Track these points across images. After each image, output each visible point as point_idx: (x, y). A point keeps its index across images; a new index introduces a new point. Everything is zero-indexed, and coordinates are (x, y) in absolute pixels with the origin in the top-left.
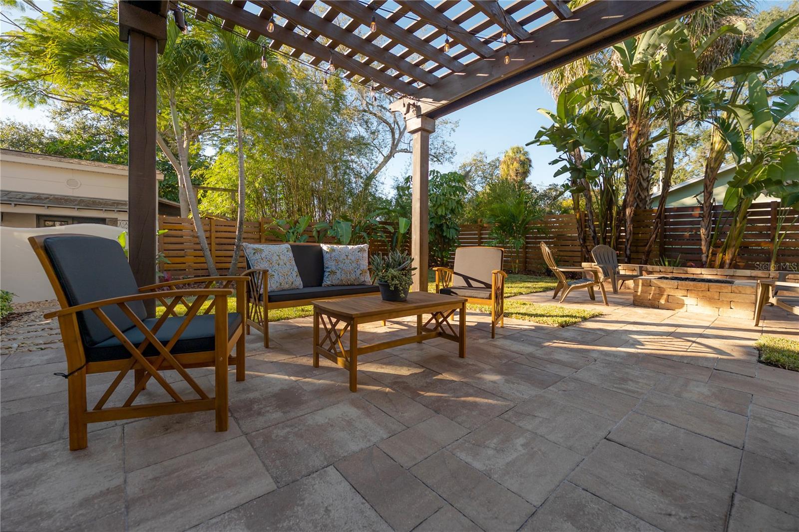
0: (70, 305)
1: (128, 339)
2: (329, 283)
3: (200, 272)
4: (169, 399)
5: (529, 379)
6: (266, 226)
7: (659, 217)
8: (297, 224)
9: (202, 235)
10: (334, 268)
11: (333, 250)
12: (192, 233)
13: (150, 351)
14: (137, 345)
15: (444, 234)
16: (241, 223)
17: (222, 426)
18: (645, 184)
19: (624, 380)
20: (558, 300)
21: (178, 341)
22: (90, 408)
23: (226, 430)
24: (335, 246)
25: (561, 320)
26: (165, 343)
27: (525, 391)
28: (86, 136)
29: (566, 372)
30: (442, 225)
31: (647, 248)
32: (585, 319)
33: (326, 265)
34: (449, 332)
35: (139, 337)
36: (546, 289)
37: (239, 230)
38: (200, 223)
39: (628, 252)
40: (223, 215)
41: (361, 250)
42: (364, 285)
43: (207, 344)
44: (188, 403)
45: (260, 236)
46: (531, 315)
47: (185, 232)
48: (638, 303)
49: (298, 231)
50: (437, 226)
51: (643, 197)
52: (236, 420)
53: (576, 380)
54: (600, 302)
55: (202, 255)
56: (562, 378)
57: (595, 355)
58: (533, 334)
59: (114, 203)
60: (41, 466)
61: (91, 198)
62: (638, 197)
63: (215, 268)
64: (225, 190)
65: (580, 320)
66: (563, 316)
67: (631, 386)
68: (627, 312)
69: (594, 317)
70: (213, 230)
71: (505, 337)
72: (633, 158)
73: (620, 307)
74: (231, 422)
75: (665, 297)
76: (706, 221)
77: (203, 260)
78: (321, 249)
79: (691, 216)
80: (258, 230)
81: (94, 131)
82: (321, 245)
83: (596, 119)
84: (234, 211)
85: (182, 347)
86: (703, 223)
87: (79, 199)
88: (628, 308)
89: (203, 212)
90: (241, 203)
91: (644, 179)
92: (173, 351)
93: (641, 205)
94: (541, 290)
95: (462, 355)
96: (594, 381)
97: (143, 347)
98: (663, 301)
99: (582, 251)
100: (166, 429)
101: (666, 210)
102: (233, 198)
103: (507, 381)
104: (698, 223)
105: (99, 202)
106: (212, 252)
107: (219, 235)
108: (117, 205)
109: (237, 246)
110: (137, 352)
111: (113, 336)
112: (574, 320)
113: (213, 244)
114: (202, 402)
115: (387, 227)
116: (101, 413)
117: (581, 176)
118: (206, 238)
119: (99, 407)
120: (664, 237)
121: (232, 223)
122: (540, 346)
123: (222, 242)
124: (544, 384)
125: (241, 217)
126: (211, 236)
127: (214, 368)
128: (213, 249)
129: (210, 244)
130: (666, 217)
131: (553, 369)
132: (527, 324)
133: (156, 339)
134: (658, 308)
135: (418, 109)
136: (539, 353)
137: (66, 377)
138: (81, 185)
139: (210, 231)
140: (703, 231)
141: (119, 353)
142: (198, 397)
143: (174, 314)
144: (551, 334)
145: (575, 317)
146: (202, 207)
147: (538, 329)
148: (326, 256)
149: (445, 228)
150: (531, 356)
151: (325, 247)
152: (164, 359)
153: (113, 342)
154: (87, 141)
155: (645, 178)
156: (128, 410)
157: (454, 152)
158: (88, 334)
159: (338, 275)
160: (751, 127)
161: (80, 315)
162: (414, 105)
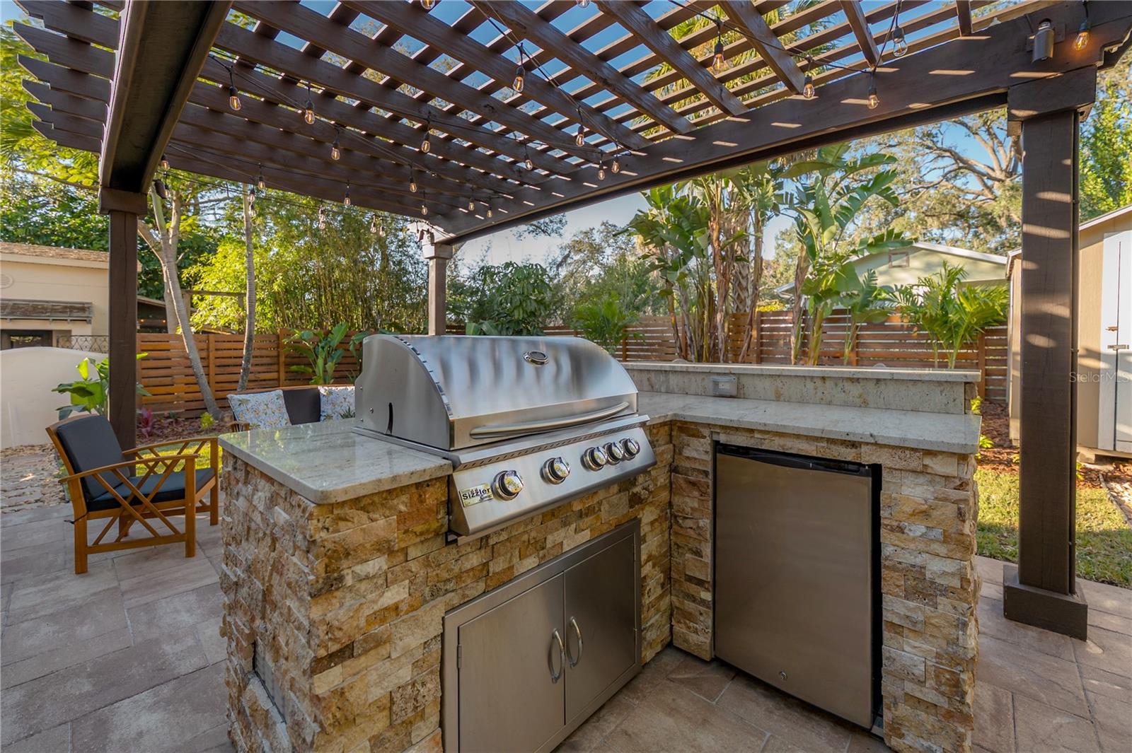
0: (76, 473)
1: (118, 494)
3: (193, 405)
4: (150, 535)
6: (285, 341)
8: (330, 335)
9: (195, 356)
10: (330, 412)
11: (330, 393)
12: (182, 354)
13: (135, 501)
14: (125, 498)
16: (250, 339)
17: (190, 553)
18: (744, 283)
21: (157, 494)
22: (90, 543)
23: (193, 556)
24: (334, 388)
26: (146, 495)
28: (17, 199)
33: (322, 409)
35: (128, 492)
37: (247, 348)
38: (193, 342)
40: (227, 327)
43: (179, 494)
44: (164, 538)
45: (279, 352)
47: (173, 353)
49: (331, 344)
51: (743, 297)
52: (203, 551)
55: (195, 381)
59: (66, 307)
60: (57, 582)
61: (29, 301)
62: (738, 298)
63: (214, 400)
64: (228, 294)
70: (212, 346)
74: (198, 551)
77: (195, 388)
78: (319, 393)
79: (784, 321)
80: (275, 345)
81: (27, 192)
82: (319, 387)
83: (689, 208)
84: (241, 322)
85: (159, 498)
86: (793, 331)
87: (11, 303)
89: (197, 324)
90: (250, 313)
91: (743, 278)
92: (153, 501)
93: (741, 307)
97: (130, 499)
100: (147, 558)
101: (763, 314)
102: (241, 305)
105: (43, 308)
106: (211, 377)
107: (220, 353)
108: (71, 312)
109: (244, 370)
110: (126, 503)
111: (107, 492)
113: (212, 366)
114: (176, 537)
116: (98, 548)
118: (201, 358)
119: (97, 542)
120: (762, 345)
121: (239, 338)
123: (226, 364)
125: (250, 331)
126: (208, 356)
127: (184, 516)
128: (212, 373)
129: (208, 366)
130: (762, 321)
133: (140, 493)
135: (432, 236)
137: (72, 523)
138: (13, 282)
139: (208, 349)
140: (793, 339)
141: (113, 504)
142: (173, 533)
143: (155, 473)
146: (196, 318)
148: (323, 400)
151: (323, 390)
152: (146, 507)
153: (108, 496)
154: (19, 208)
155: (744, 275)
156: (118, 545)
157: (564, 221)
158: (89, 492)
160: (821, 230)
161: (83, 479)
162: (428, 231)
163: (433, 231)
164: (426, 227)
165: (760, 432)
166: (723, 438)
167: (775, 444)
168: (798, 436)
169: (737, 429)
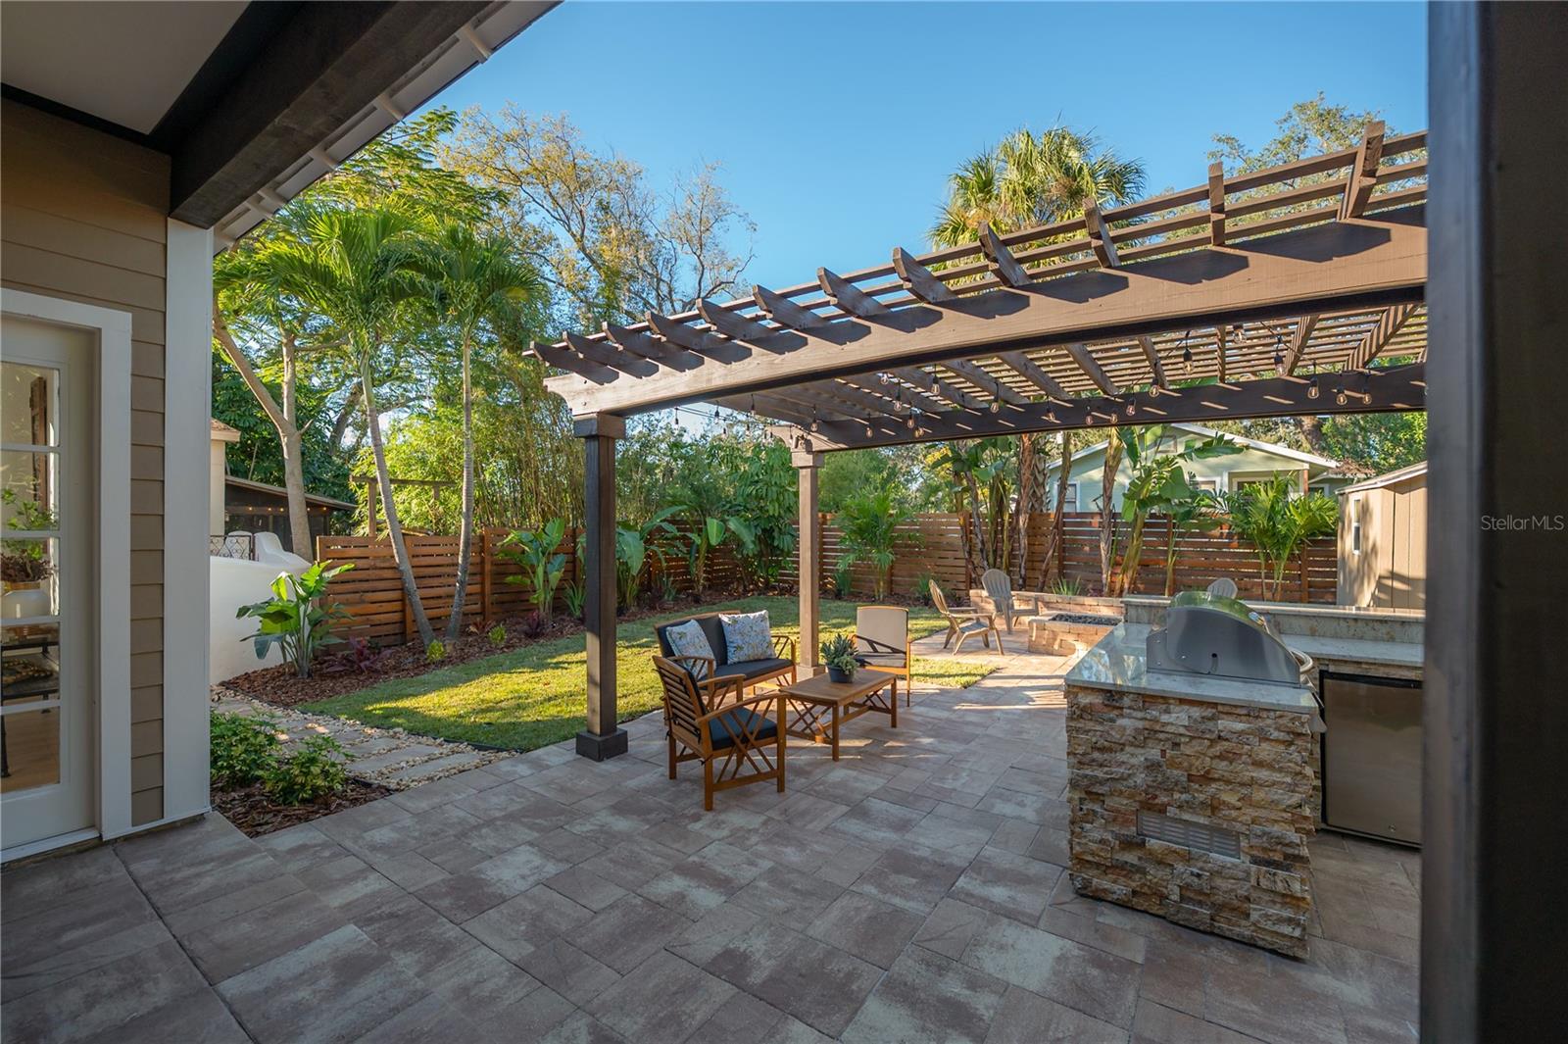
2: (736, 660)
5: (955, 739)
6: (498, 544)
7: (1056, 527)
9: (407, 567)
10: (740, 643)
11: (734, 620)
15: (776, 544)
16: (468, 544)
18: (1040, 479)
19: (1020, 732)
20: (951, 650)
23: (784, 791)
24: (735, 616)
25: (964, 679)
27: (955, 747)
29: (979, 731)
30: (772, 530)
31: (1044, 566)
32: (984, 677)
33: (729, 640)
34: (880, 704)
36: (932, 632)
37: (464, 556)
39: (1023, 572)
41: (763, 618)
42: (768, 659)
44: (765, 774)
45: (483, 558)
46: (932, 676)
48: (1032, 650)
49: (550, 548)
50: (764, 531)
53: (987, 736)
54: (995, 649)
56: (977, 736)
57: (998, 714)
58: (939, 698)
65: (979, 678)
66: (963, 675)
67: (1025, 736)
68: (1022, 663)
69: (992, 673)
71: (919, 704)
72: (1026, 453)
73: (1015, 656)
75: (1058, 641)
76: (1106, 532)
78: (720, 621)
79: (1090, 524)
80: (478, 550)
86: (1102, 535)
88: (1023, 657)
90: (468, 510)
91: (1039, 472)
93: (1036, 506)
94: (926, 634)
95: (894, 725)
96: (1000, 736)
98: (1056, 647)
99: (966, 567)
101: (1065, 515)
103: (940, 742)
104: (1097, 533)
107: (416, 561)
112: (974, 679)
115: (689, 535)
117: (966, 468)
120: (1064, 551)
122: (950, 709)
124: (967, 741)
125: (468, 533)
130: (1064, 524)
131: (969, 729)
132: (931, 687)
134: (1052, 654)
136: (953, 717)
140: (1102, 545)
142: (769, 769)
144: (957, 697)
145: (974, 675)
147: (943, 692)
148: (727, 631)
149: (776, 534)
150: (948, 720)
151: (725, 618)
155: (1041, 470)
159: (745, 650)
162: (802, 437)
163: (809, 437)
164: (800, 433)
165: (1367, 663)
166: (1332, 669)
167: (1381, 672)
168: (1400, 667)
169: (1346, 662)
